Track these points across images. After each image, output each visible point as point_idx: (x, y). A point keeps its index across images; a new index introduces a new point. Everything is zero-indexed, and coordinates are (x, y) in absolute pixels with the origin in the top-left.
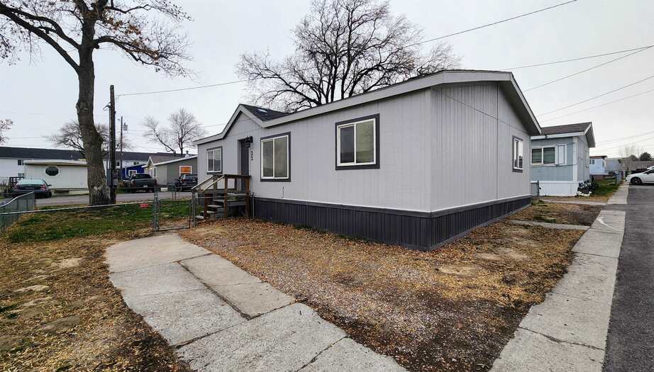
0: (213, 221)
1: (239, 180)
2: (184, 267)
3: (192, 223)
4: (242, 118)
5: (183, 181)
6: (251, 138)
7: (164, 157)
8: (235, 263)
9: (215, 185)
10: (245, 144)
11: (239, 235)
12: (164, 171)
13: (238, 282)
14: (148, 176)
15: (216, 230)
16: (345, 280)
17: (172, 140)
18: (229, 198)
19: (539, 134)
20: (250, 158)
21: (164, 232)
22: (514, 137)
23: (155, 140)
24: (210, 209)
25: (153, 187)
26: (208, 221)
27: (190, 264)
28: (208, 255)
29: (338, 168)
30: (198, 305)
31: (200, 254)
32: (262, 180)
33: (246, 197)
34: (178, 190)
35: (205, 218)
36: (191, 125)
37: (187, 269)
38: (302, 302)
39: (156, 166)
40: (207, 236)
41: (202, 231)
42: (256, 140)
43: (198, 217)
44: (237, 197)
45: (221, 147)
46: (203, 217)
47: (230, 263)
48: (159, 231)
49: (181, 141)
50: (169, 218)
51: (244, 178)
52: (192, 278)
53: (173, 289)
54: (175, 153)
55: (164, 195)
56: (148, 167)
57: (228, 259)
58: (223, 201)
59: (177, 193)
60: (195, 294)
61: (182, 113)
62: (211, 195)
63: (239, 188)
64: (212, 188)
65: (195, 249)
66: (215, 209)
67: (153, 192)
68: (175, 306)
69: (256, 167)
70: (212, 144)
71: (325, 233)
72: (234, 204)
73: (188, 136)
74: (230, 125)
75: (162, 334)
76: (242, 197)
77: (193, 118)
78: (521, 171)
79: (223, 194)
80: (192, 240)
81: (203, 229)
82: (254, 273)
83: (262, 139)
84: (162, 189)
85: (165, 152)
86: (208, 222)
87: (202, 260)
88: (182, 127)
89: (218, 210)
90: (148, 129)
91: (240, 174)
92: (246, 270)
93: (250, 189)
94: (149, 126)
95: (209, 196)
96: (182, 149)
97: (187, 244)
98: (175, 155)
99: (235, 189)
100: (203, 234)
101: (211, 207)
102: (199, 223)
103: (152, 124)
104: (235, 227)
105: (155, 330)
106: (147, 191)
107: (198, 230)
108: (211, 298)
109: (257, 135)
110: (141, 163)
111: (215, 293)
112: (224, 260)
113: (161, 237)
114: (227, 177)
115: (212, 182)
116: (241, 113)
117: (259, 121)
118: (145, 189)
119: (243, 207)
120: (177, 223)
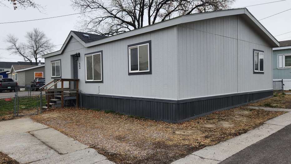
0: (53, 110)
1: (72, 83)
2: (31, 134)
3: (40, 111)
4: (73, 40)
5: (37, 83)
6: (79, 54)
7: (23, 66)
8: (62, 132)
9: (56, 86)
10: (76, 58)
11: (69, 117)
12: (23, 76)
13: (61, 140)
14: (11, 80)
15: (55, 115)
16: (120, 139)
17: (28, 52)
18: (65, 94)
19: (278, 47)
20: (79, 67)
21: (21, 116)
22: (254, 50)
23: (16, 52)
24: (52, 102)
25: (15, 88)
26: (50, 109)
27: (35, 133)
28: (47, 128)
29: (130, 74)
30: (37, 150)
31: (43, 128)
32: (86, 82)
33: (76, 93)
34: (33, 90)
35: (48, 108)
36: (43, 40)
37: (33, 135)
38: (92, 148)
39: (17, 72)
40: (48, 118)
41: (46, 116)
42: (82, 55)
43: (43, 107)
44: (70, 94)
45: (60, 60)
46: (47, 107)
47: (59, 132)
48: (18, 116)
49: (35, 53)
50: (25, 109)
51: (75, 81)
52: (36, 139)
53: (24, 144)
54: (31, 62)
55: (23, 93)
56: (11, 73)
57: (58, 130)
58: (60, 96)
59: (32, 92)
60: (36, 146)
61: (36, 32)
62: (53, 92)
63: (72, 87)
64: (53, 87)
65: (40, 125)
66: (55, 102)
67: (15, 92)
68: (24, 151)
69: (82, 74)
70: (54, 57)
71: (123, 115)
72: (68, 98)
73: (41, 49)
74: (65, 45)
75: (17, 160)
76: (73, 93)
77: (44, 35)
78: (263, 73)
79: (60, 92)
80: (38, 121)
81: (46, 115)
82: (71, 137)
83: (85, 55)
84: (21, 89)
85: (24, 61)
86: (50, 111)
87: (43, 131)
88: (36, 42)
89: (57, 102)
90: (10, 45)
91: (73, 78)
92: (67, 135)
93: (79, 88)
94: (10, 42)
95: (51, 94)
96: (36, 59)
97: (35, 123)
98: (31, 63)
99: (70, 88)
100: (46, 117)
101: (52, 101)
102: (44, 111)
103: (13, 41)
104: (67, 113)
105: (13, 159)
106: (11, 91)
107: (43, 115)
108: (44, 147)
109: (83, 52)
110: (5, 70)
111: (47, 145)
112: (56, 130)
113: (20, 119)
114: (63, 80)
115: (53, 84)
116: (72, 37)
117: (83, 43)
118: (9, 89)
119: (74, 101)
120: (30, 111)
